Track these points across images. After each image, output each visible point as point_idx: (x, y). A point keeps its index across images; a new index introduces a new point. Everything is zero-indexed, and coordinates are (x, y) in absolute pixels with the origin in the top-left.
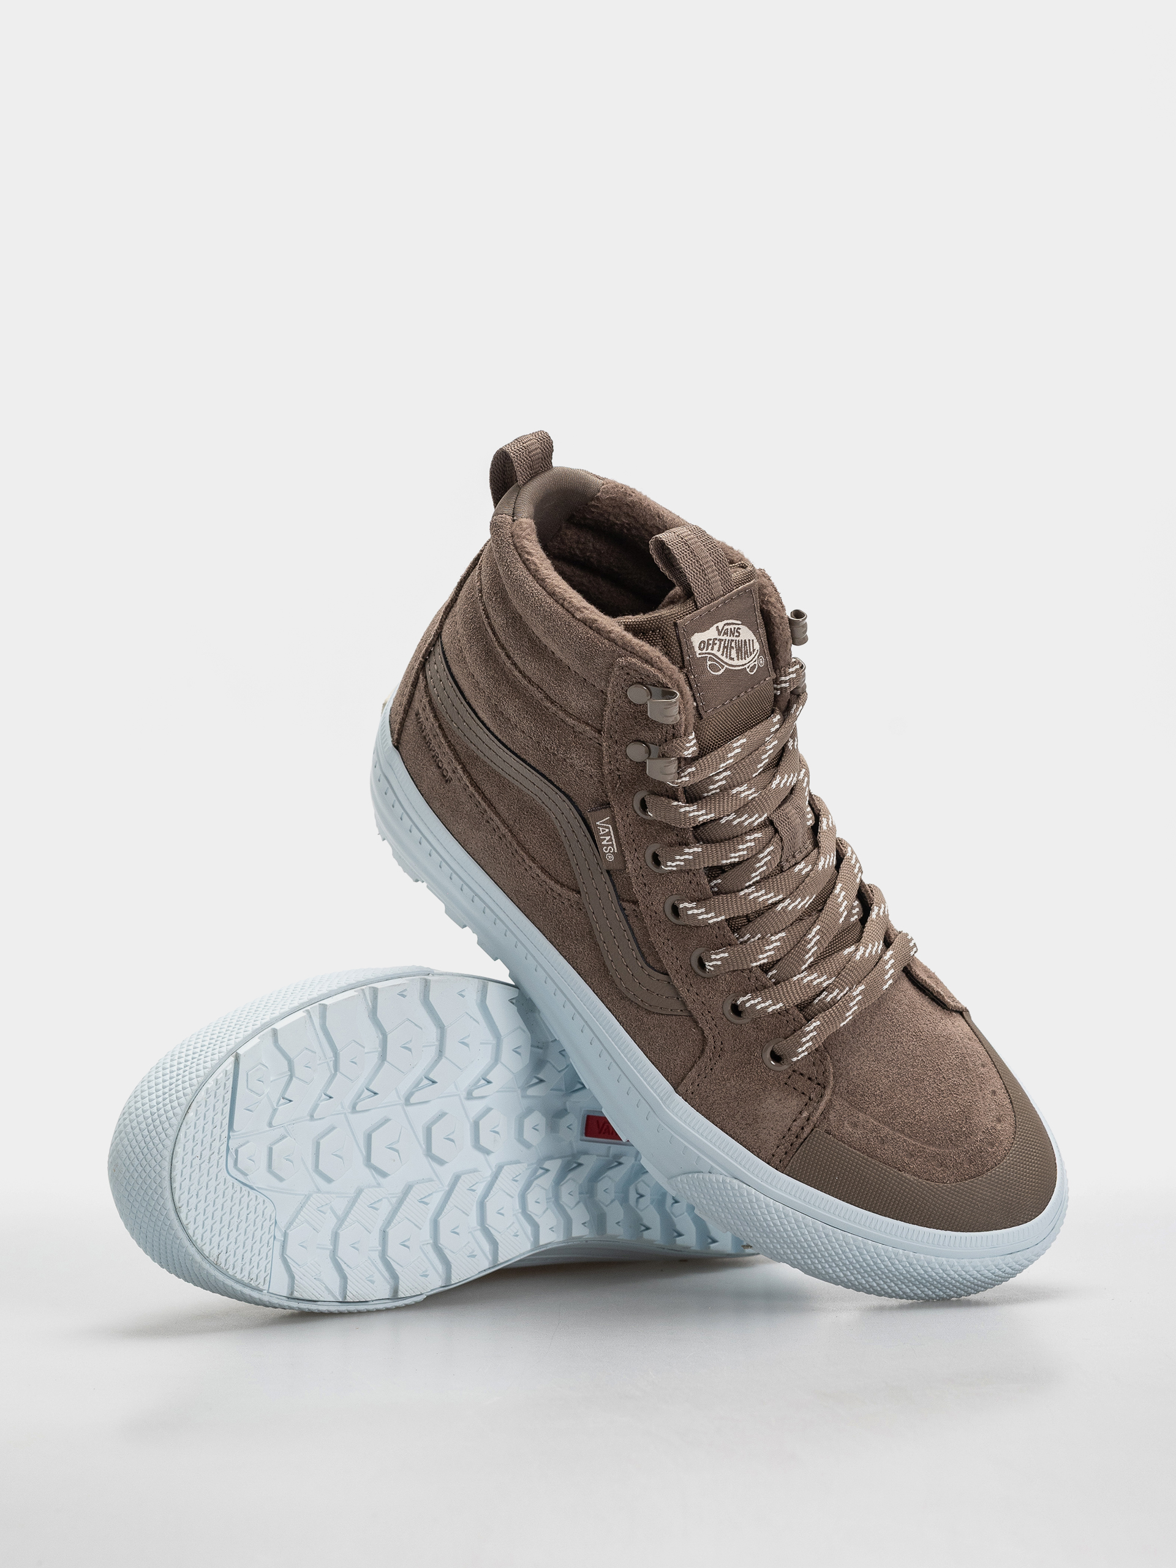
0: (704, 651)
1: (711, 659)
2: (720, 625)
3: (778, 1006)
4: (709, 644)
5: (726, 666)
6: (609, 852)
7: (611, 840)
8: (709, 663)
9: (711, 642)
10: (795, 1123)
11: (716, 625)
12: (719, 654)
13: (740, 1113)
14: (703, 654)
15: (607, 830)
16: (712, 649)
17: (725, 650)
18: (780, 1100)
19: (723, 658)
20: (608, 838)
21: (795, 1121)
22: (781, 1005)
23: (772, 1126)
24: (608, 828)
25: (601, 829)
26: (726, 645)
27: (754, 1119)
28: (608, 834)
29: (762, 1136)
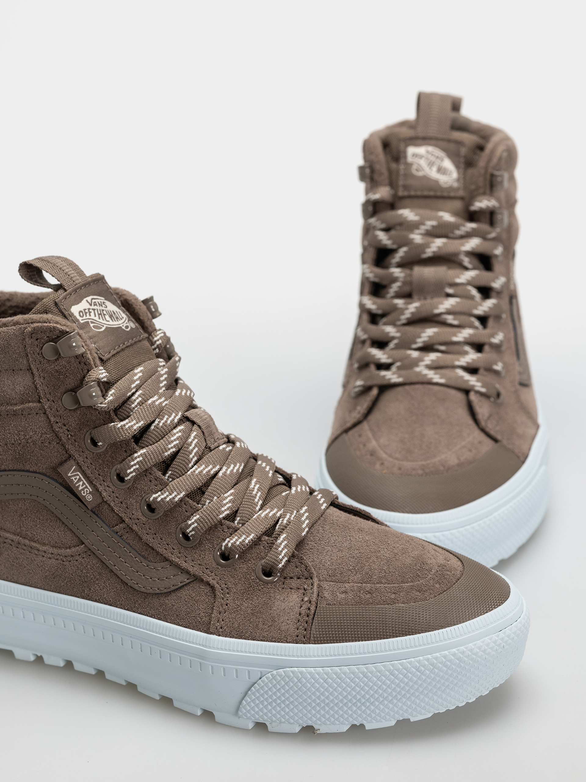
0: (85, 317)
1: (92, 323)
2: (89, 299)
3: (251, 537)
4: (86, 313)
5: (105, 326)
6: (87, 494)
7: (84, 484)
8: (92, 325)
9: (87, 311)
10: (302, 608)
11: (85, 300)
12: (97, 318)
13: (260, 622)
14: (84, 320)
15: (78, 477)
16: (90, 315)
17: (100, 316)
18: (284, 599)
19: (101, 320)
20: (81, 483)
21: (301, 607)
22: (253, 535)
23: (287, 618)
24: (78, 475)
25: (73, 478)
26: (99, 313)
27: (272, 621)
28: (80, 480)
29: (283, 628)
